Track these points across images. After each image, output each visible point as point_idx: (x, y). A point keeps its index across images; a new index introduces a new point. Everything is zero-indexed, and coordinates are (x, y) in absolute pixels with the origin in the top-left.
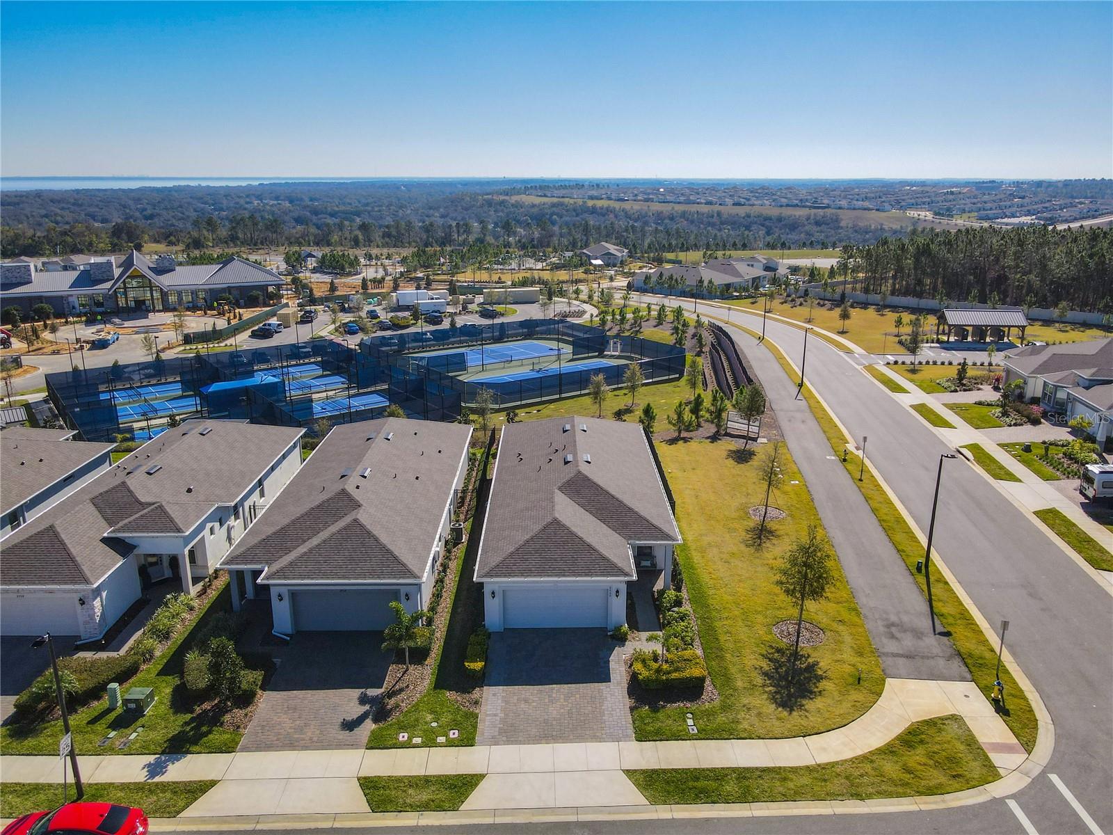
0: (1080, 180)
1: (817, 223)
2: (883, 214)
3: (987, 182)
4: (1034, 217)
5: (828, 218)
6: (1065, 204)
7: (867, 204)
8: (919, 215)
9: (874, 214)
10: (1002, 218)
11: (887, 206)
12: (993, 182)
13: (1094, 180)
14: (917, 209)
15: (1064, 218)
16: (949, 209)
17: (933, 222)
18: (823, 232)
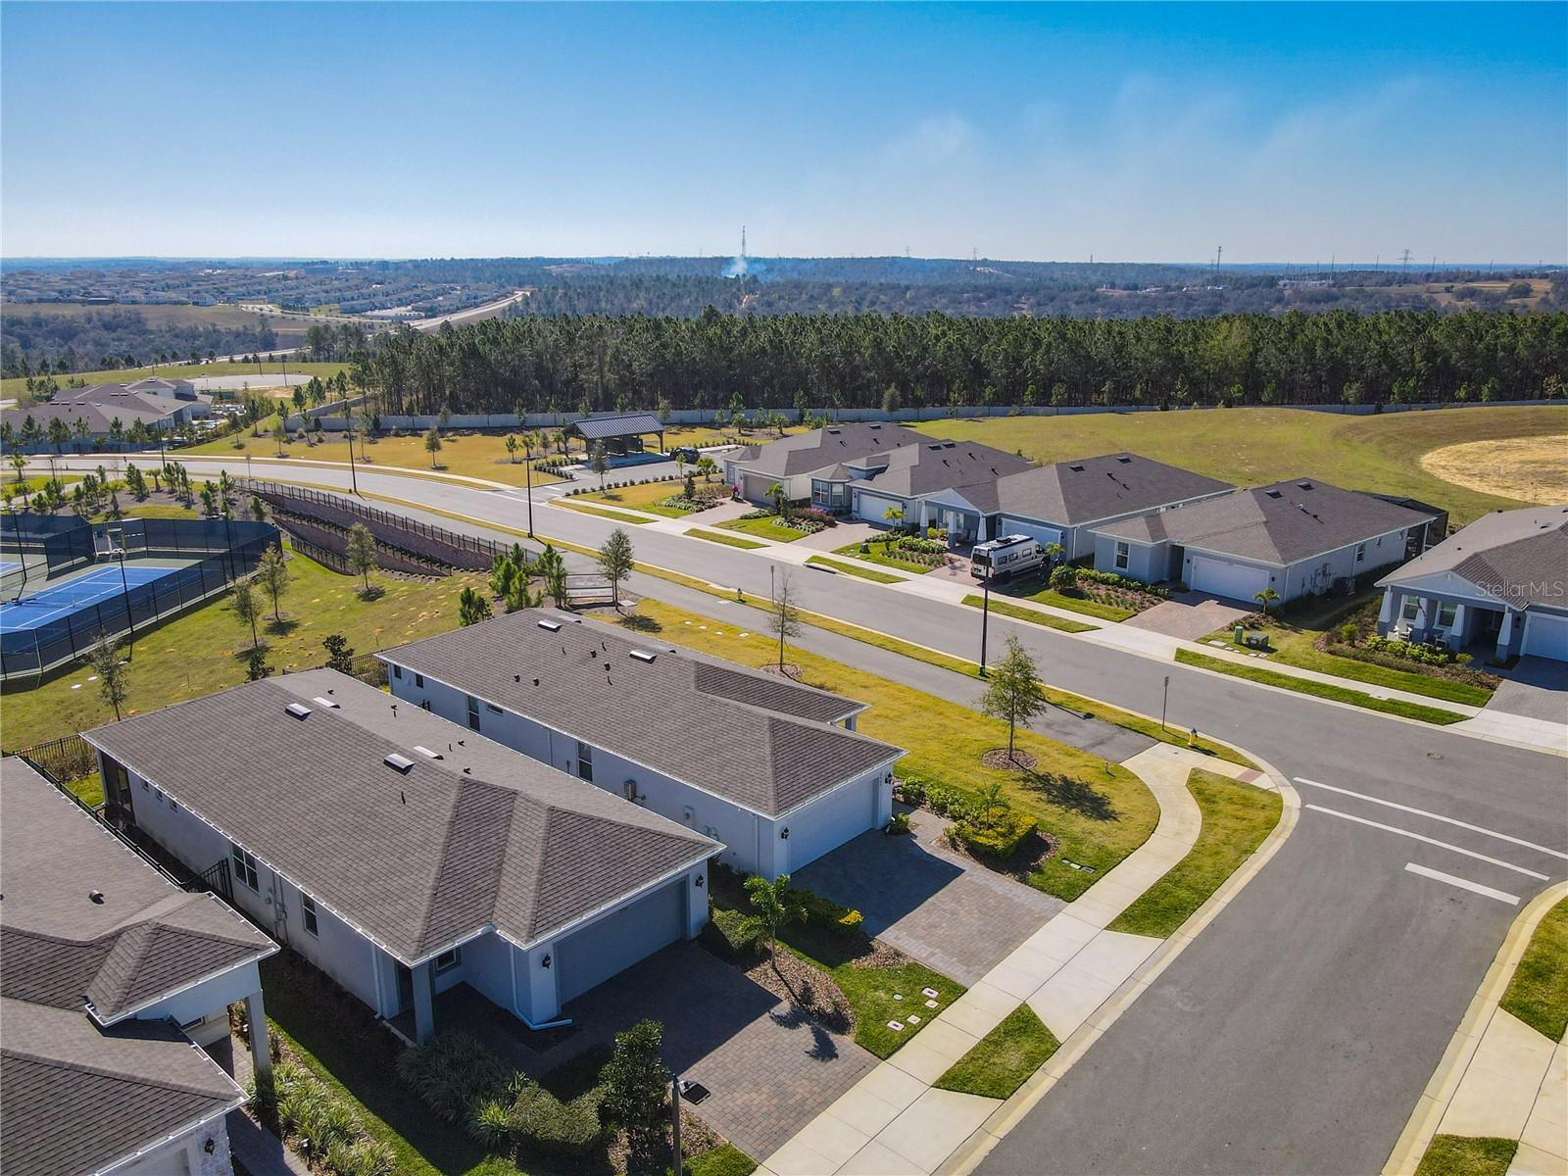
0: (427, 260)
1: (107, 327)
2: (205, 310)
3: (317, 263)
4: (409, 307)
5: (123, 318)
6: (437, 290)
7: (173, 295)
8: (261, 310)
9: (191, 309)
10: (371, 310)
11: (209, 299)
12: (325, 262)
13: (442, 260)
14: (252, 301)
15: (446, 308)
16: (298, 300)
17: (284, 318)
18: (123, 340)
